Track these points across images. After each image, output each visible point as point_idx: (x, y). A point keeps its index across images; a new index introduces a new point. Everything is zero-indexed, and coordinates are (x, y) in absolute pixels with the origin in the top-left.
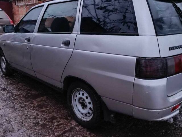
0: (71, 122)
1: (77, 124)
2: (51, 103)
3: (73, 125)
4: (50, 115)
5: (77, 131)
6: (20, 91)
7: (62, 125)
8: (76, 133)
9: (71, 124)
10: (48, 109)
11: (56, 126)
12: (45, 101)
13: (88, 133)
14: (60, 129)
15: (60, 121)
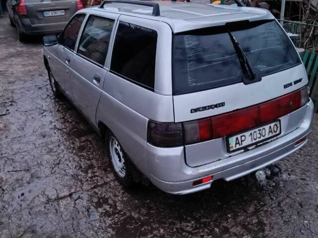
0: (108, 175)
1: (114, 178)
2: (96, 145)
3: (108, 179)
4: (88, 162)
5: (110, 187)
6: (66, 124)
7: (96, 178)
8: (109, 189)
9: (107, 177)
10: (89, 153)
11: (89, 178)
12: (90, 142)
13: (122, 191)
14: (92, 182)
15: (96, 172)
